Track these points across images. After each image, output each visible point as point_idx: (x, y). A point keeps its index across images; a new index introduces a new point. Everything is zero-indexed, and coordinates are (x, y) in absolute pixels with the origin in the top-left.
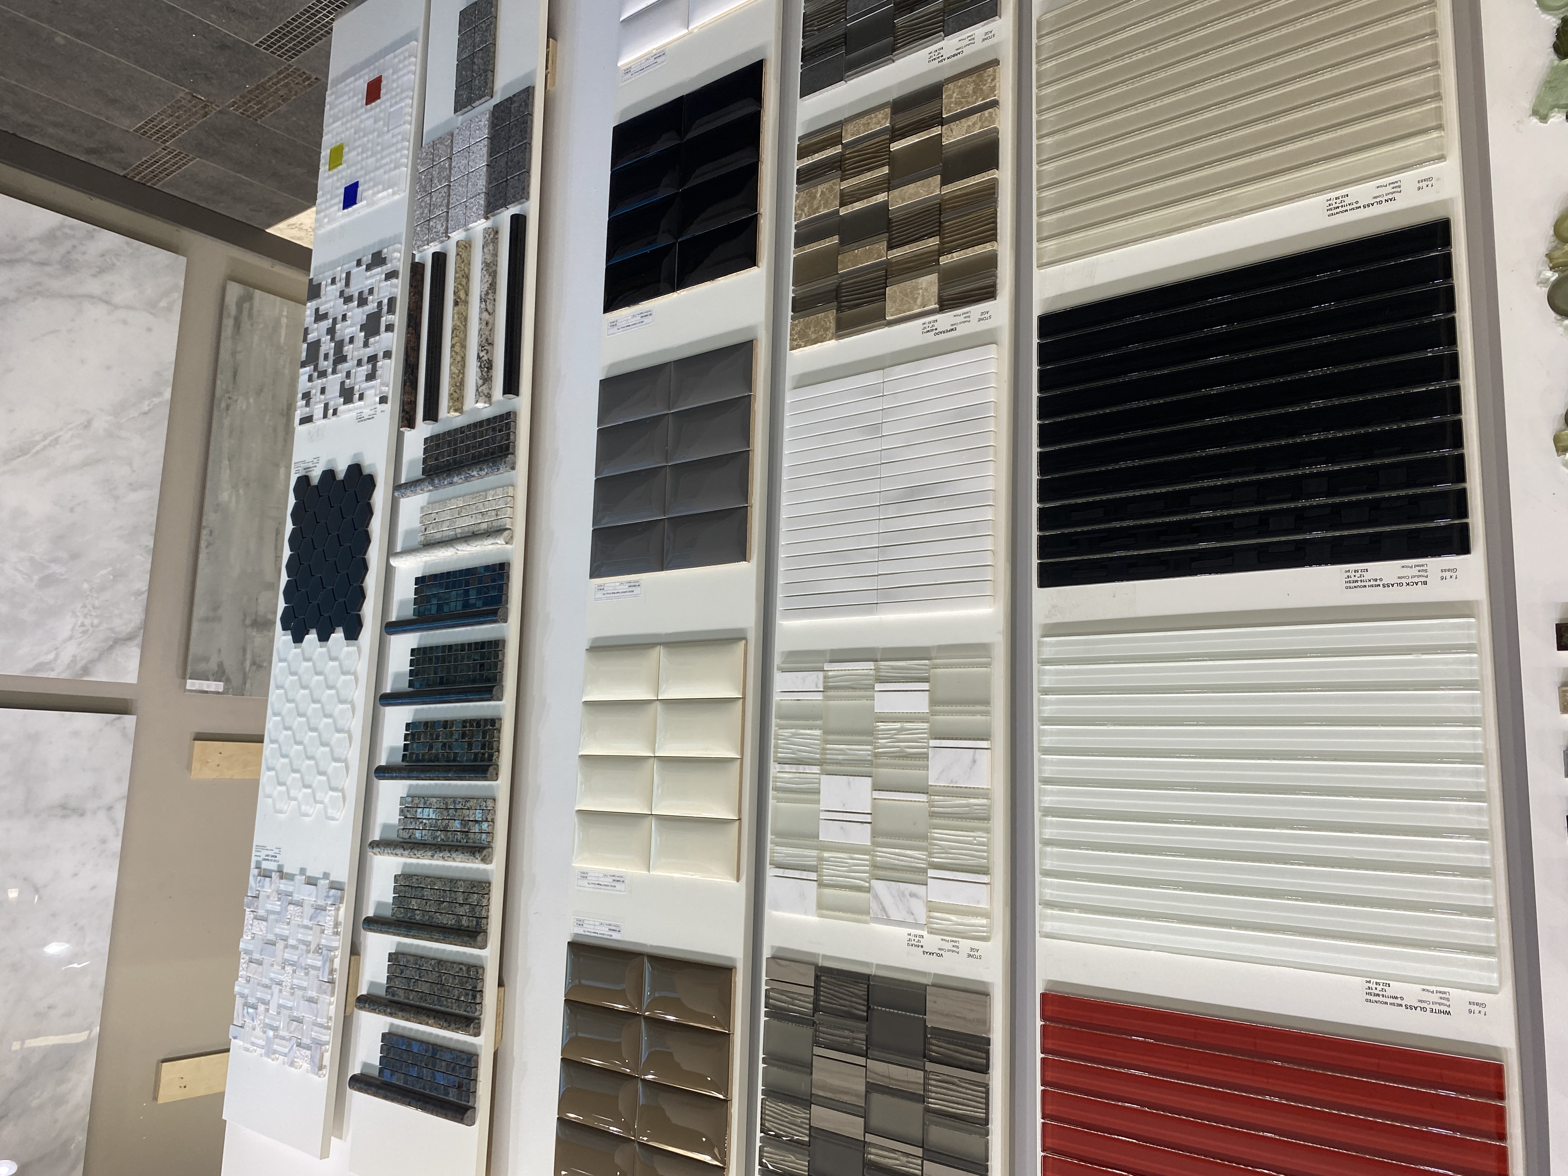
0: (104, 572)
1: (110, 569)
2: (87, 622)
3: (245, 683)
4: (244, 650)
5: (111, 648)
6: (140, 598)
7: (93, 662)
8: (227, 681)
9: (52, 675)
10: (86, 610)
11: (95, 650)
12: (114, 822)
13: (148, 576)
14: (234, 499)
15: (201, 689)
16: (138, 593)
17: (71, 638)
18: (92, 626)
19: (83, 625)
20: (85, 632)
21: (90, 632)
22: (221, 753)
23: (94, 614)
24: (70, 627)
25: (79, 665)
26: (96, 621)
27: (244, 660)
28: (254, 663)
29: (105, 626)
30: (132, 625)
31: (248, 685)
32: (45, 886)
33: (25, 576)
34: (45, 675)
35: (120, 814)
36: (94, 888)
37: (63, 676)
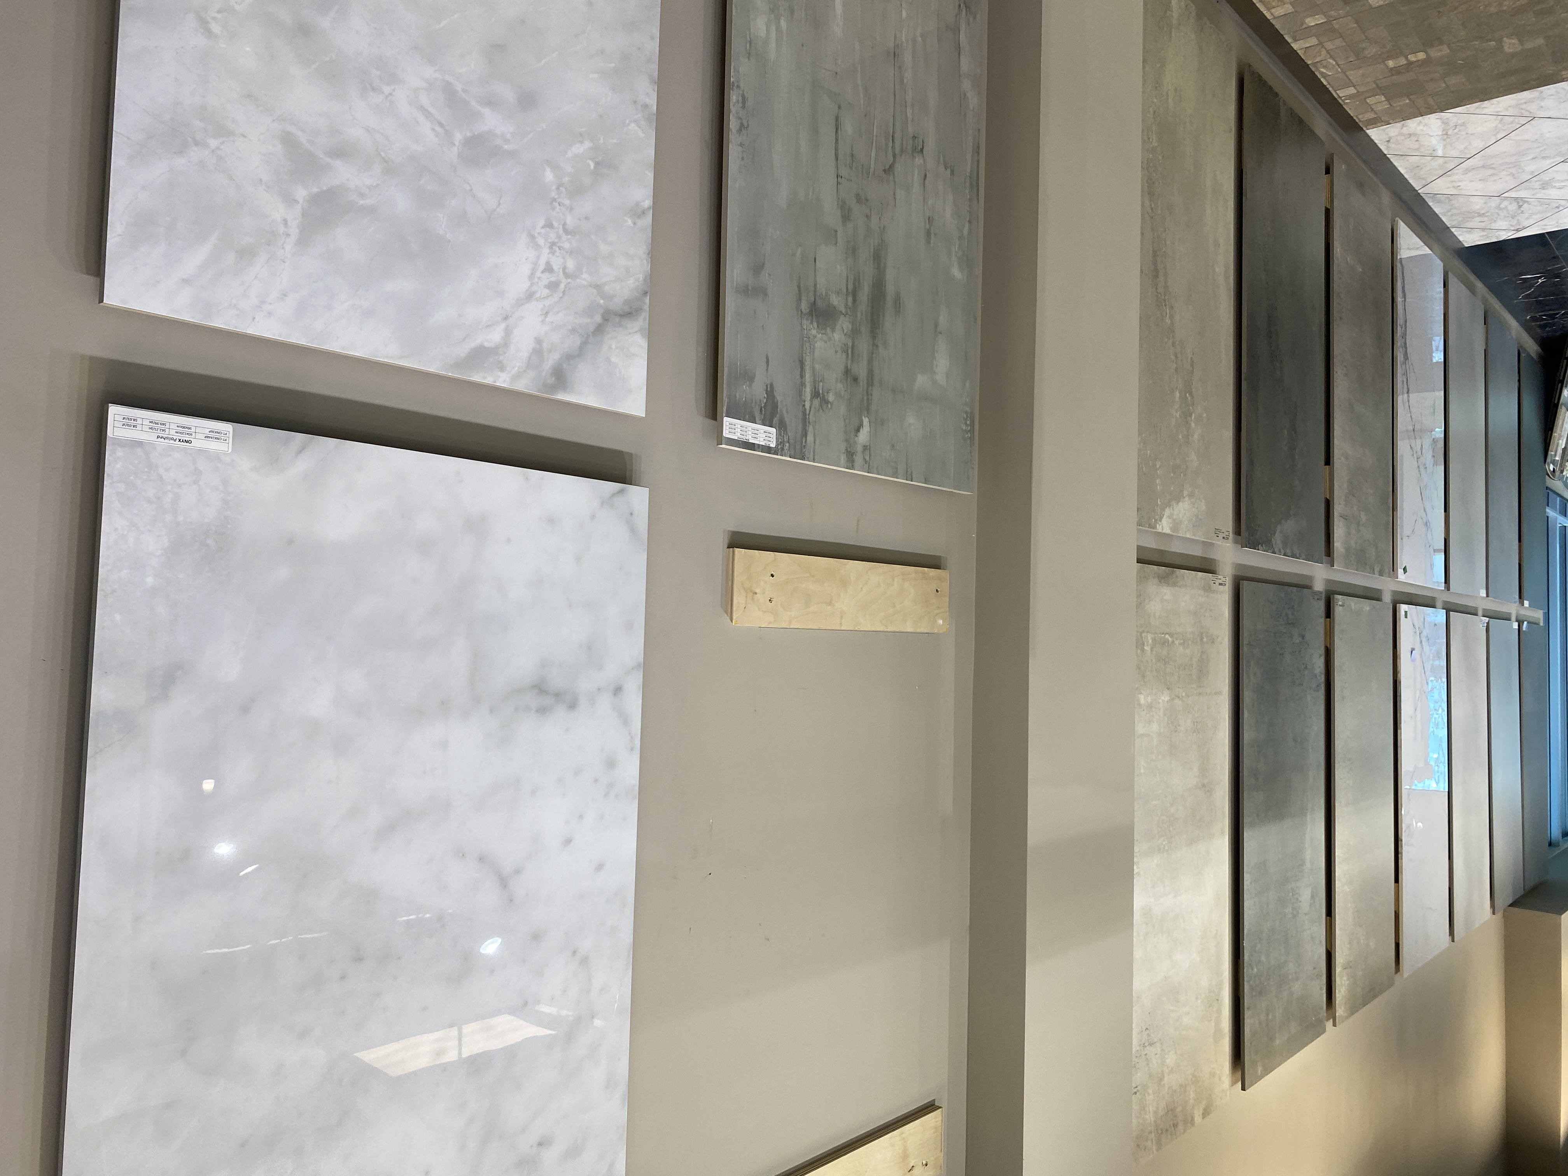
0: (579, 149)
1: (588, 144)
2: (556, 263)
3: (805, 435)
4: (802, 363)
5: (599, 330)
6: (640, 223)
7: (571, 358)
8: (782, 427)
9: (502, 380)
10: (552, 236)
11: (574, 330)
12: (625, 721)
13: (650, 175)
14: (773, 34)
15: (744, 438)
16: (637, 213)
17: (530, 296)
18: (567, 275)
19: (549, 269)
20: (553, 286)
21: (562, 286)
22: (772, 576)
23: (567, 245)
24: (526, 269)
25: (548, 364)
26: (571, 264)
27: (803, 384)
28: (816, 394)
29: (585, 278)
30: (631, 283)
31: (810, 438)
32: (517, 872)
33: (438, 129)
34: (489, 380)
35: (633, 702)
36: (600, 867)
37: (521, 386)
